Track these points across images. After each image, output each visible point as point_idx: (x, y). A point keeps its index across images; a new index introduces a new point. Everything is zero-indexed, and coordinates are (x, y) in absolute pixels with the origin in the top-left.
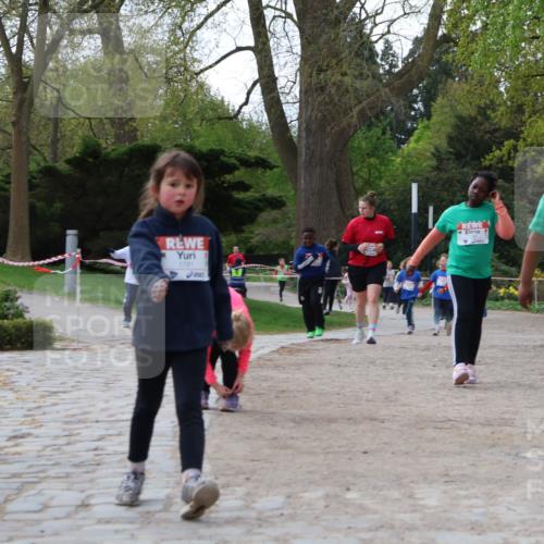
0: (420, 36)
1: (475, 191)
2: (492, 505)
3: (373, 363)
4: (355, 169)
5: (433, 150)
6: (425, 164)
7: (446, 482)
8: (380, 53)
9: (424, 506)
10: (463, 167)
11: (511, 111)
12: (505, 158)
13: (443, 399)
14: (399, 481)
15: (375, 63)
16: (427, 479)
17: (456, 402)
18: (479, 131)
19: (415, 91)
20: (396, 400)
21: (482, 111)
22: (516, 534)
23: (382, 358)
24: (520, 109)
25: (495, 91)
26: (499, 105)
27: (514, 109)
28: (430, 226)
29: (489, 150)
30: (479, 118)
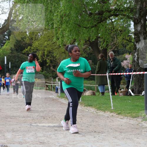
0: (6, 19)
2: (24, 137)
5: (10, 48)
6: (8, 52)
7: (13, 132)
9: (7, 138)
10: (18, 53)
16: (8, 131)
19: (6, 33)
22: (30, 144)
27: (30, 39)
28: (10, 67)
29: (24, 49)
30: (22, 41)
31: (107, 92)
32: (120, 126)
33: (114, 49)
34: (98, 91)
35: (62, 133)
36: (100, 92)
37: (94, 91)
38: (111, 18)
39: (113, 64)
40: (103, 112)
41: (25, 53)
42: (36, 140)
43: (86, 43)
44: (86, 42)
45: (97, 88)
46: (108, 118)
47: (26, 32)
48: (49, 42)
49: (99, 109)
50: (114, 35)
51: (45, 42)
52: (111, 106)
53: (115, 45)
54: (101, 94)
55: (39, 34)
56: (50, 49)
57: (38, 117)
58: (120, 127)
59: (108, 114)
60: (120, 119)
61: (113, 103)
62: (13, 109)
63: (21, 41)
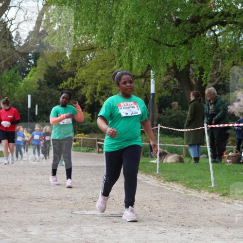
1: (64, 100)
2: (61, 234)
3: (10, 173)
4: (3, 88)
5: (37, 80)
6: (34, 87)
7: (41, 224)
8: (14, 37)
9: (31, 235)
10: (51, 88)
11: (71, 65)
12: (69, 85)
13: (40, 189)
14: (20, 224)
15: (12, 41)
16: (32, 223)
17: (46, 190)
18: (57, 73)
19: (30, 55)
20: (20, 189)
21: (59, 64)
23: (14, 171)
24: (75, 64)
25: (64, 56)
26: (66, 62)
27: (73, 64)
28: (36, 114)
29: (62, 82)
30: (58, 68)
31: (203, 157)
32: (225, 216)
33: (218, 82)
34: (188, 155)
35: (126, 227)
36: (193, 157)
37: (181, 156)
38: (213, 29)
39: (213, 108)
40: (197, 192)
41: (63, 88)
42: (81, 239)
43: (169, 72)
44: (168, 69)
45: (187, 150)
46: (206, 203)
47: (65, 53)
48: (104, 70)
49: (189, 186)
50: (217, 58)
51: (98, 69)
52: (211, 182)
53: (219, 76)
54: (193, 161)
55: (87, 56)
56: (106, 82)
57: (85, 199)
58: (227, 218)
59: (205, 195)
60: (226, 205)
61: (214, 176)
62: (41, 186)
63: (56, 68)
